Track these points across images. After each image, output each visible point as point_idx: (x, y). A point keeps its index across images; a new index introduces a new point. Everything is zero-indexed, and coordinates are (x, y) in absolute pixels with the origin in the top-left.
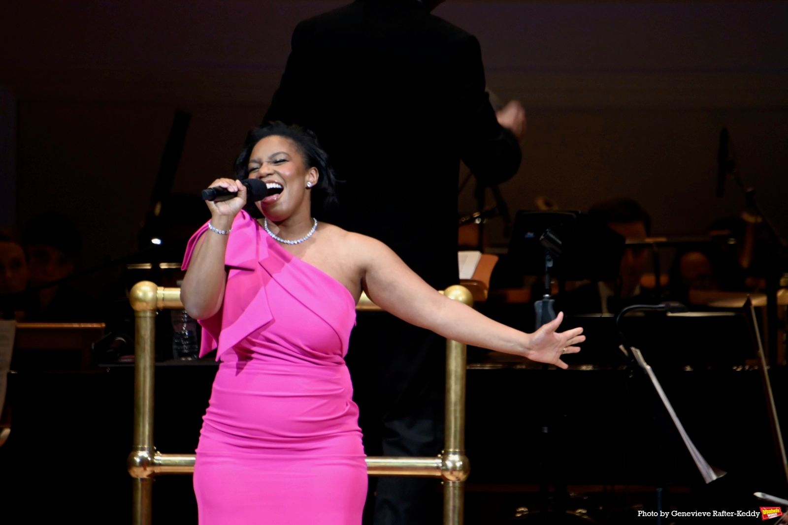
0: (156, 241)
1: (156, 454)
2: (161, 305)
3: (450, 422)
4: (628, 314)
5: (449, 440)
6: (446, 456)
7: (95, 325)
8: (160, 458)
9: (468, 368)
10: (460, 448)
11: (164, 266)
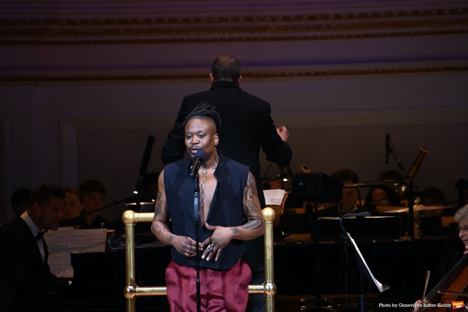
0: (136, 192)
1: (136, 287)
2: (136, 221)
4: (345, 218)
5: (267, 277)
6: (266, 284)
8: (138, 289)
9: (275, 244)
10: (272, 280)
11: (142, 203)
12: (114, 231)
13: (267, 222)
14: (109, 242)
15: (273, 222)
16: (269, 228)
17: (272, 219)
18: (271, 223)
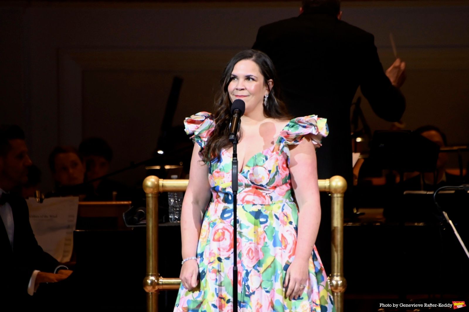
0: (161, 152)
1: (160, 278)
2: (161, 190)
3: (334, 257)
4: (440, 192)
5: (334, 268)
6: (332, 278)
7: (126, 203)
8: (162, 280)
9: (345, 225)
10: (341, 273)
11: (167, 167)
12: (130, 202)
13: (335, 195)
14: (124, 218)
15: (343, 195)
16: (337, 204)
17: (342, 192)
18: (340, 197)
